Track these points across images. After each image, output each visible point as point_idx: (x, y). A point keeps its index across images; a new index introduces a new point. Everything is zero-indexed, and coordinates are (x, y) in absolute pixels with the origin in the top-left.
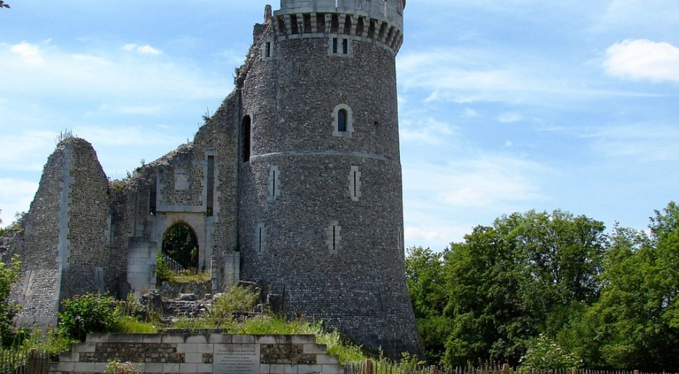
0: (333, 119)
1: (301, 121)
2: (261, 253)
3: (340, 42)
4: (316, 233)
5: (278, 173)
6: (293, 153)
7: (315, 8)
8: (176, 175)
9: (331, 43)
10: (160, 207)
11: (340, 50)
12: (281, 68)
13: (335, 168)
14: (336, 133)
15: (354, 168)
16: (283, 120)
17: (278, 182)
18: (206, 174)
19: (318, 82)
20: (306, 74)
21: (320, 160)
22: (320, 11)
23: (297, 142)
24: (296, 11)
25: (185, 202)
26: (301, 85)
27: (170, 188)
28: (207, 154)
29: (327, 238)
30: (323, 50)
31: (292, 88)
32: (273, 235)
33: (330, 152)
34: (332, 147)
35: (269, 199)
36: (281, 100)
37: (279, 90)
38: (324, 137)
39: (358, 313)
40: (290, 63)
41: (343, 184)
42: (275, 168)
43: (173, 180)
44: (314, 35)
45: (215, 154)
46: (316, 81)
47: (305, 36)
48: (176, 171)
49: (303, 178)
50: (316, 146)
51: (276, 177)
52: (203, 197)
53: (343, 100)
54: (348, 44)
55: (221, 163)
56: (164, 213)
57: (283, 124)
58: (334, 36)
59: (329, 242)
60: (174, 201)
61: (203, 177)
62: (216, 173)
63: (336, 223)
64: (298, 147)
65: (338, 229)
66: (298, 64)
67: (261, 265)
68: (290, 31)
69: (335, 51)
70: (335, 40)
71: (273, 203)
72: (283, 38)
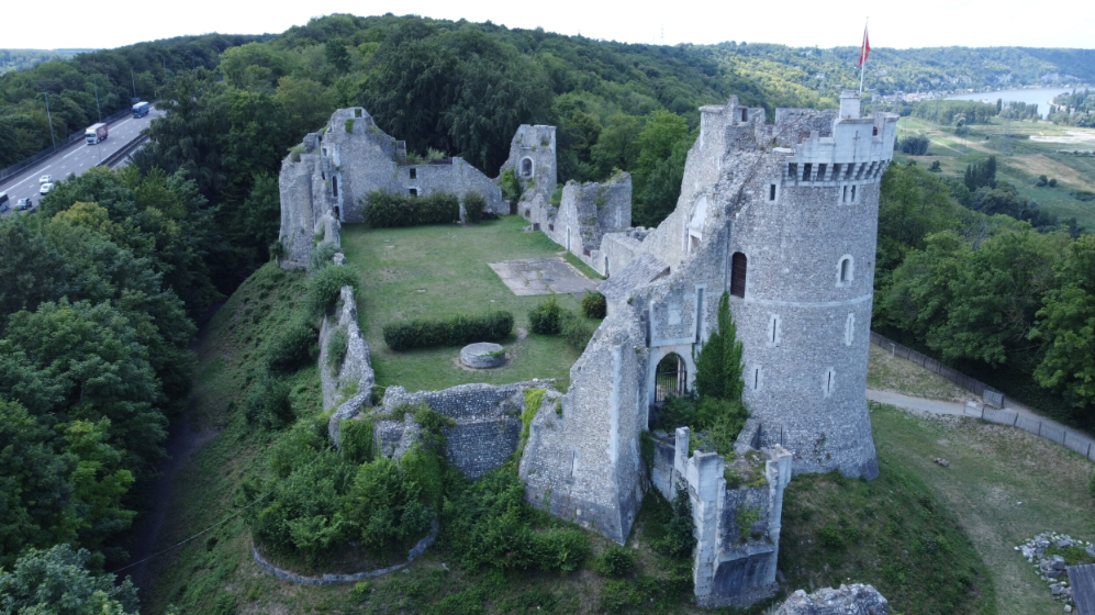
0: (837, 271)
1: (806, 273)
2: (756, 391)
3: (849, 189)
4: (814, 379)
5: (779, 322)
6: (796, 304)
7: (833, 158)
8: (670, 312)
9: (841, 192)
10: (654, 343)
11: (849, 198)
12: (788, 216)
13: (835, 318)
14: (839, 284)
15: (851, 316)
16: (787, 270)
17: (778, 331)
18: (696, 306)
19: (827, 234)
20: (815, 225)
21: (823, 312)
22: (838, 161)
23: (801, 294)
24: (812, 161)
25: (677, 335)
26: (809, 238)
27: (664, 324)
28: (698, 287)
29: (823, 383)
30: (833, 200)
31: (799, 239)
32: (770, 378)
33: (833, 304)
34: (834, 299)
35: (769, 344)
36: (786, 251)
37: (784, 238)
38: (828, 289)
39: (846, 447)
40: (798, 212)
41: (840, 332)
42: (774, 316)
43: (667, 316)
44: (826, 184)
45: (704, 286)
46: (824, 233)
47: (817, 184)
48: (670, 307)
49: (805, 329)
50: (820, 298)
51: (777, 325)
52: (693, 329)
53: (848, 250)
54: (857, 190)
55: (710, 294)
56: (658, 347)
57: (788, 274)
58: (845, 183)
59: (825, 387)
60: (667, 336)
61: (693, 310)
62: (705, 304)
63: (831, 369)
64: (800, 299)
65: (833, 374)
66: (807, 215)
67: (757, 402)
68: (801, 179)
69: (844, 200)
70: (845, 188)
71: (773, 349)
72: (792, 184)
